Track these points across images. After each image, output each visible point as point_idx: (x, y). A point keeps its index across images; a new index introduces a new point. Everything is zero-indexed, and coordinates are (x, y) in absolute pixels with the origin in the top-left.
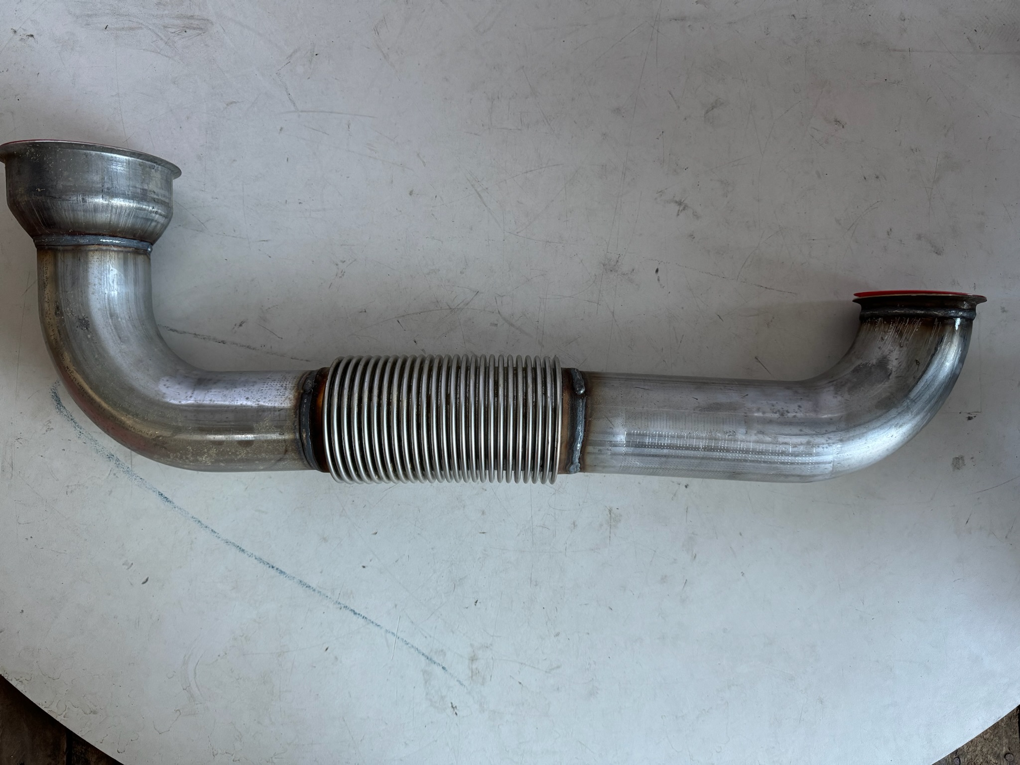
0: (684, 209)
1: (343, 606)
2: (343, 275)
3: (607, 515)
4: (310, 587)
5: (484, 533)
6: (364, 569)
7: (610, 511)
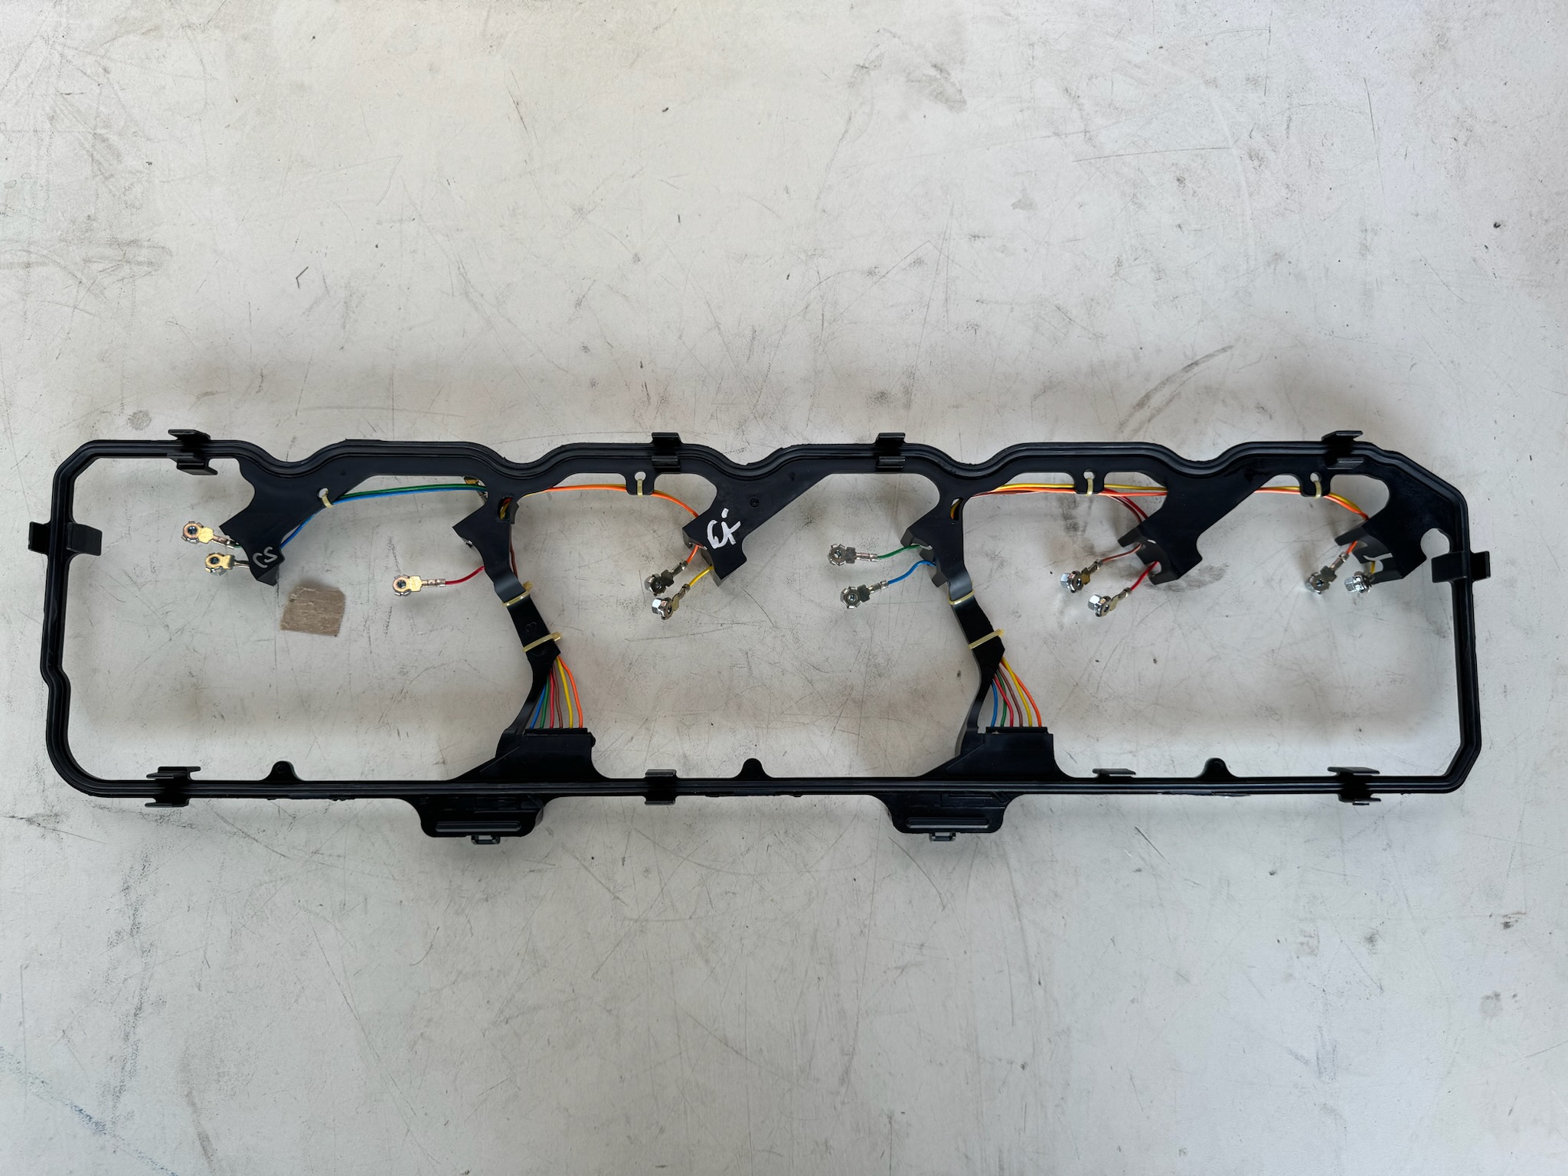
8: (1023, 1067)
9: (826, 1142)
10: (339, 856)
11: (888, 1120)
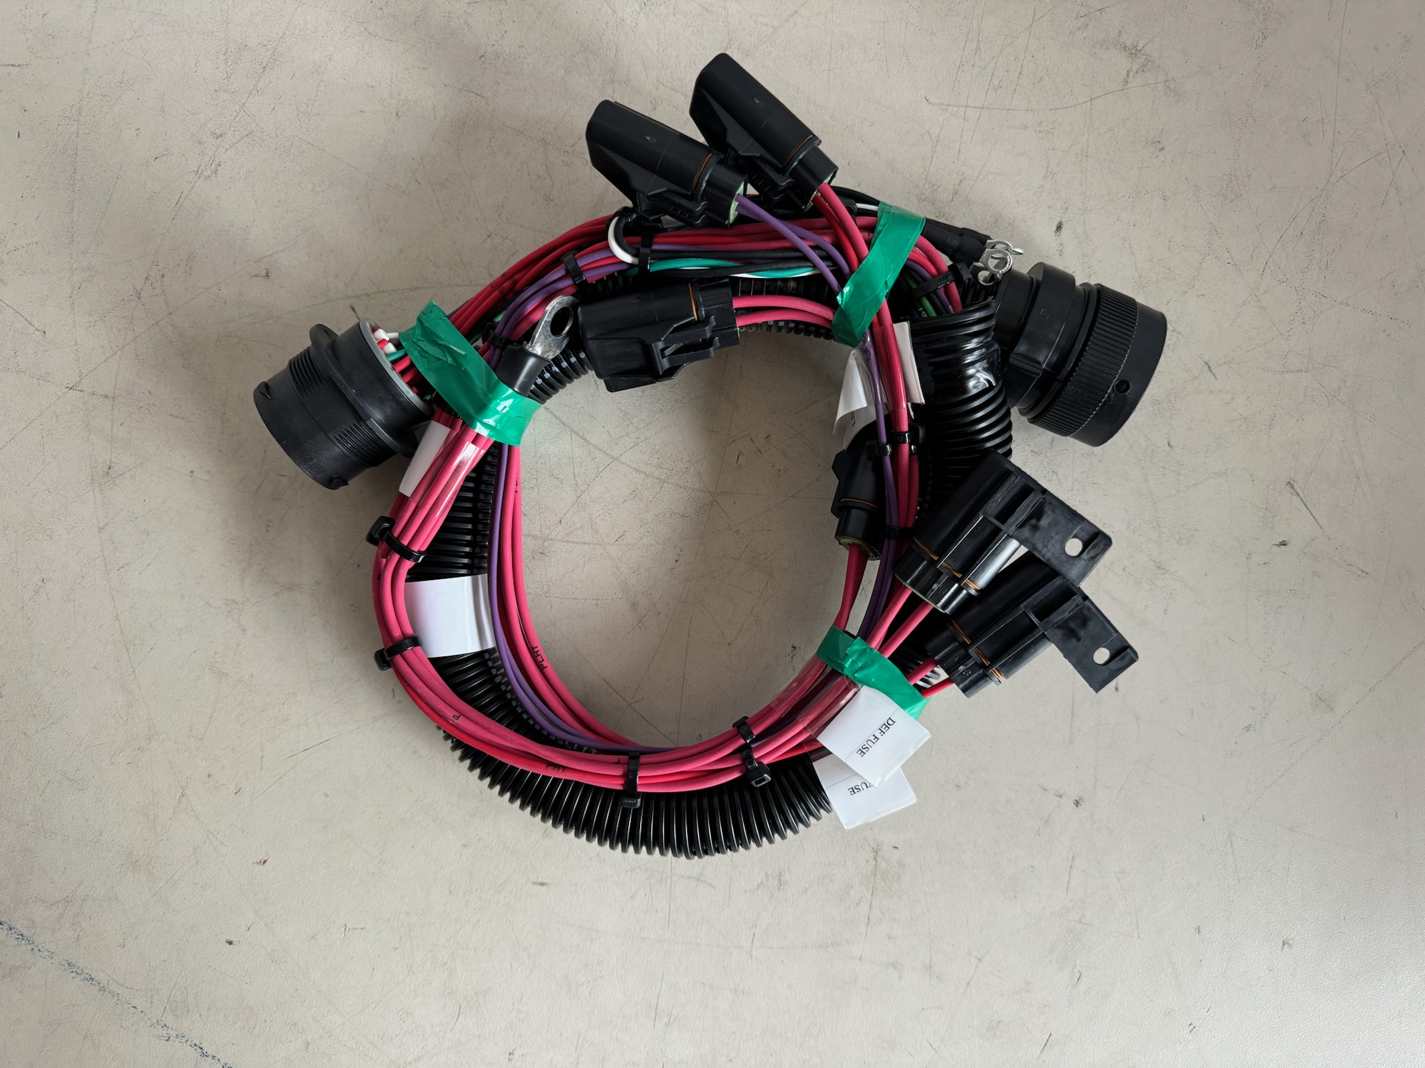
0: (1143, 68)
1: (174, 1033)
2: (216, 172)
3: (867, 861)
4: (92, 979)
5: (542, 884)
6: (232, 946)
7: (876, 852)
8: (1077, 803)
9: (780, 875)
10: (106, 397)
11: (872, 855)
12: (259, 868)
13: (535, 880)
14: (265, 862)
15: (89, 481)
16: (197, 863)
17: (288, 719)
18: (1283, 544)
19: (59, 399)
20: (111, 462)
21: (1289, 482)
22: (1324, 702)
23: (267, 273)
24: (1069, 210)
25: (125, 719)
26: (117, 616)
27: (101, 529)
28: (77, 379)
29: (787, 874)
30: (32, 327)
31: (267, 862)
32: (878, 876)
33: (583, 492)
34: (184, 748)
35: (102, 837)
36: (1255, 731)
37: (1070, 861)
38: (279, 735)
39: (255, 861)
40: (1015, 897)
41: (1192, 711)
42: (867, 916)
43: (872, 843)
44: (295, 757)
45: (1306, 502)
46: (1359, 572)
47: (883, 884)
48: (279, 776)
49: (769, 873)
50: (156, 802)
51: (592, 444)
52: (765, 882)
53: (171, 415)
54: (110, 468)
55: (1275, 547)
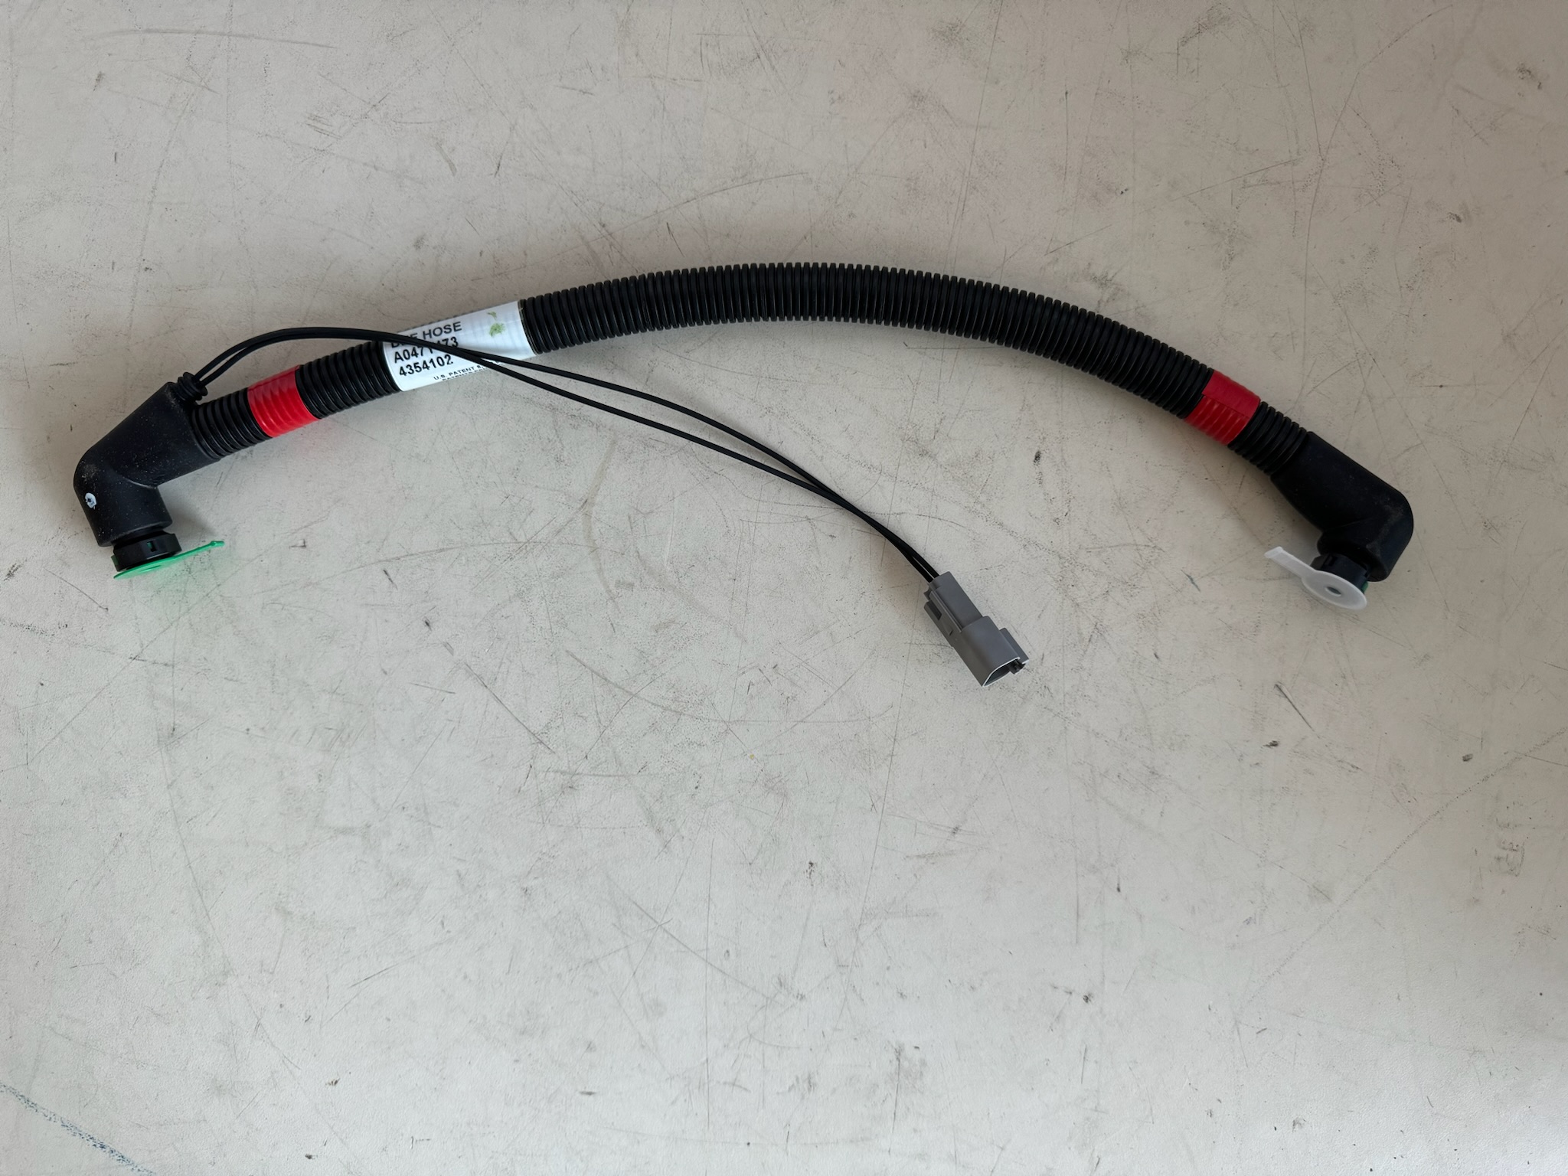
3: (890, 1061)
5: (590, 1094)
6: (311, 1160)
7: (899, 1052)
12: (330, 1088)
13: (583, 1090)
14: (336, 1082)
15: (156, 742)
16: (275, 1086)
17: (348, 952)
18: (1274, 744)
19: (124, 668)
20: (174, 723)
21: (1277, 686)
22: (1321, 893)
23: (304, 543)
24: (1047, 440)
25: (202, 957)
26: (189, 864)
27: (169, 786)
28: (140, 649)
29: (816, 1077)
30: (96, 606)
31: (339, 1082)
32: (902, 1074)
33: (606, 728)
34: (257, 981)
35: (189, 1065)
36: (1255, 923)
37: (1083, 1054)
38: (342, 967)
39: (327, 1081)
40: (1032, 1089)
41: (1193, 908)
42: (893, 1112)
43: (894, 1045)
44: (357, 986)
45: (1294, 703)
46: (1350, 768)
47: (907, 1082)
48: (344, 1004)
49: (800, 1076)
50: (234, 1032)
51: (611, 683)
52: (796, 1085)
53: (225, 678)
54: (174, 730)
55: (1266, 748)
